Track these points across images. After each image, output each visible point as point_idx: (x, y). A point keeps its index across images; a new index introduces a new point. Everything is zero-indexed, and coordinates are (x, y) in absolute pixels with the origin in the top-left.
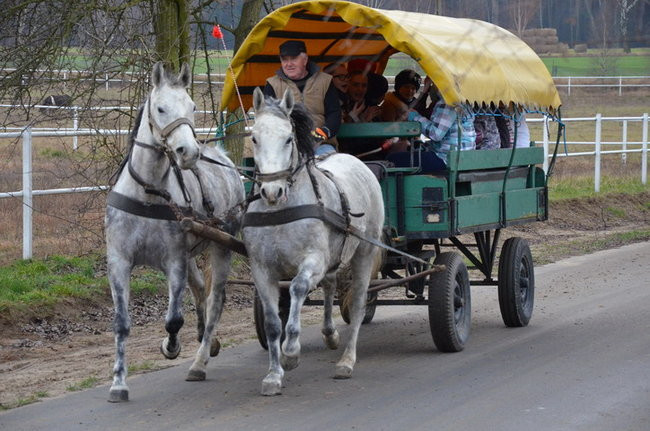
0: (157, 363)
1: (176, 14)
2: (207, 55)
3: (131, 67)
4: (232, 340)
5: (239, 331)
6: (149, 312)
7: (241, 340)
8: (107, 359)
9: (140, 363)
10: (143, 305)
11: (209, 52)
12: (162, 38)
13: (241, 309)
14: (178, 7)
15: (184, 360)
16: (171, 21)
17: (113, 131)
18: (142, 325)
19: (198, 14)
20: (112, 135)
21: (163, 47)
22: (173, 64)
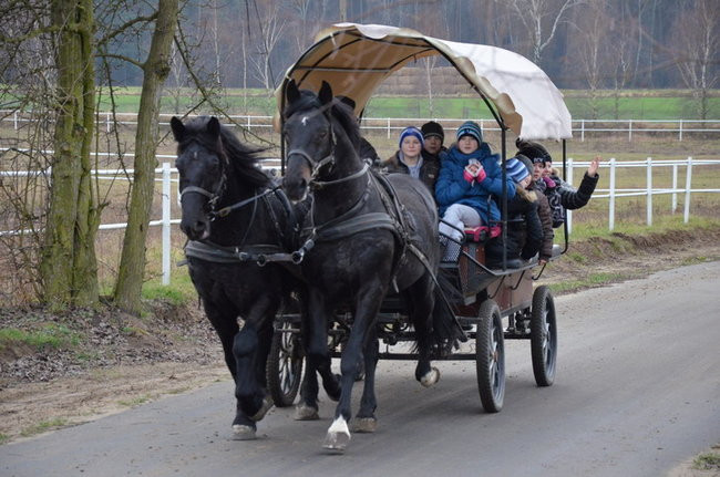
0: (70, 419)
1: (80, 46)
2: (112, 91)
3: (31, 103)
4: (148, 396)
5: (154, 387)
6: (53, 368)
7: (158, 395)
8: (14, 415)
9: (51, 419)
10: (46, 360)
11: (114, 88)
12: (64, 72)
13: (153, 364)
14: (82, 38)
15: (100, 416)
16: (75, 54)
17: (10, 173)
18: (47, 381)
19: (102, 47)
20: (9, 176)
21: (65, 82)
22: (76, 101)
